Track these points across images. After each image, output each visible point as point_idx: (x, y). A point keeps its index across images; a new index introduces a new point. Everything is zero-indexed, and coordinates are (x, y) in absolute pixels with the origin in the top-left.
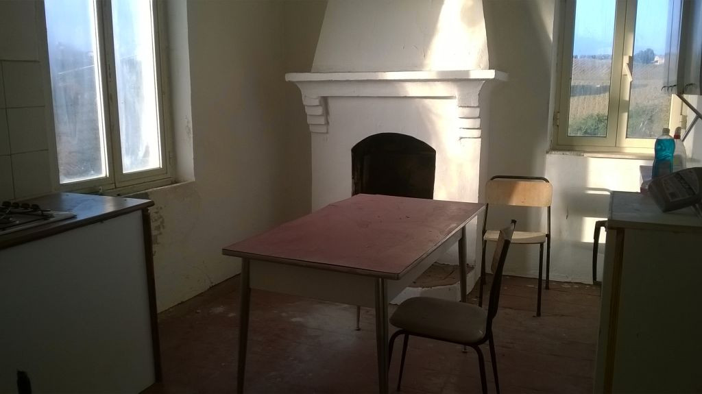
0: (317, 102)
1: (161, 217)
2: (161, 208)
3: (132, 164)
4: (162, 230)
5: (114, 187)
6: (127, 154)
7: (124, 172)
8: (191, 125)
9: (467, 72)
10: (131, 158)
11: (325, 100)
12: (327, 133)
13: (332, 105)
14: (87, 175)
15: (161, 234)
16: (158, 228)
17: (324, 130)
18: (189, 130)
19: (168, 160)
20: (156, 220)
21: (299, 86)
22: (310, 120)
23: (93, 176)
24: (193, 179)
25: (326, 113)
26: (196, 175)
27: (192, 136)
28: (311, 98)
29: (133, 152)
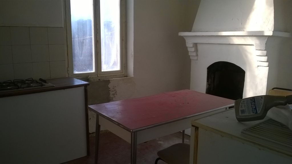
0: (191, 46)
1: (115, 90)
2: (116, 87)
3: (107, 68)
4: (115, 95)
5: (97, 76)
6: (105, 63)
7: (102, 71)
8: (133, 53)
9: (263, 32)
10: (107, 65)
11: (196, 45)
12: (197, 60)
13: (200, 47)
14: (87, 71)
15: (115, 97)
16: (114, 94)
17: (196, 58)
18: (132, 55)
19: (123, 68)
20: (113, 91)
21: (185, 38)
22: (190, 54)
23: (89, 71)
24: (133, 76)
25: (196, 50)
26: (134, 74)
27: (133, 58)
28: (189, 44)
29: (108, 63)
